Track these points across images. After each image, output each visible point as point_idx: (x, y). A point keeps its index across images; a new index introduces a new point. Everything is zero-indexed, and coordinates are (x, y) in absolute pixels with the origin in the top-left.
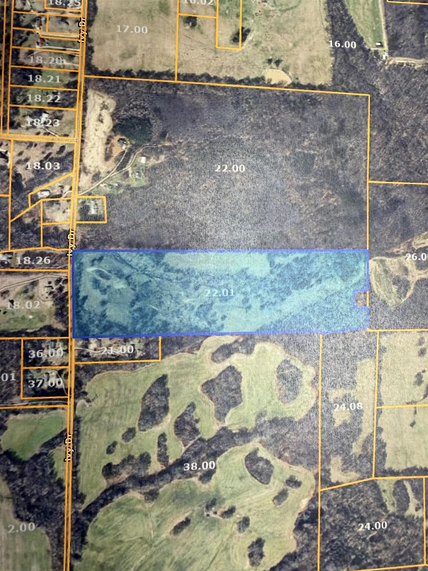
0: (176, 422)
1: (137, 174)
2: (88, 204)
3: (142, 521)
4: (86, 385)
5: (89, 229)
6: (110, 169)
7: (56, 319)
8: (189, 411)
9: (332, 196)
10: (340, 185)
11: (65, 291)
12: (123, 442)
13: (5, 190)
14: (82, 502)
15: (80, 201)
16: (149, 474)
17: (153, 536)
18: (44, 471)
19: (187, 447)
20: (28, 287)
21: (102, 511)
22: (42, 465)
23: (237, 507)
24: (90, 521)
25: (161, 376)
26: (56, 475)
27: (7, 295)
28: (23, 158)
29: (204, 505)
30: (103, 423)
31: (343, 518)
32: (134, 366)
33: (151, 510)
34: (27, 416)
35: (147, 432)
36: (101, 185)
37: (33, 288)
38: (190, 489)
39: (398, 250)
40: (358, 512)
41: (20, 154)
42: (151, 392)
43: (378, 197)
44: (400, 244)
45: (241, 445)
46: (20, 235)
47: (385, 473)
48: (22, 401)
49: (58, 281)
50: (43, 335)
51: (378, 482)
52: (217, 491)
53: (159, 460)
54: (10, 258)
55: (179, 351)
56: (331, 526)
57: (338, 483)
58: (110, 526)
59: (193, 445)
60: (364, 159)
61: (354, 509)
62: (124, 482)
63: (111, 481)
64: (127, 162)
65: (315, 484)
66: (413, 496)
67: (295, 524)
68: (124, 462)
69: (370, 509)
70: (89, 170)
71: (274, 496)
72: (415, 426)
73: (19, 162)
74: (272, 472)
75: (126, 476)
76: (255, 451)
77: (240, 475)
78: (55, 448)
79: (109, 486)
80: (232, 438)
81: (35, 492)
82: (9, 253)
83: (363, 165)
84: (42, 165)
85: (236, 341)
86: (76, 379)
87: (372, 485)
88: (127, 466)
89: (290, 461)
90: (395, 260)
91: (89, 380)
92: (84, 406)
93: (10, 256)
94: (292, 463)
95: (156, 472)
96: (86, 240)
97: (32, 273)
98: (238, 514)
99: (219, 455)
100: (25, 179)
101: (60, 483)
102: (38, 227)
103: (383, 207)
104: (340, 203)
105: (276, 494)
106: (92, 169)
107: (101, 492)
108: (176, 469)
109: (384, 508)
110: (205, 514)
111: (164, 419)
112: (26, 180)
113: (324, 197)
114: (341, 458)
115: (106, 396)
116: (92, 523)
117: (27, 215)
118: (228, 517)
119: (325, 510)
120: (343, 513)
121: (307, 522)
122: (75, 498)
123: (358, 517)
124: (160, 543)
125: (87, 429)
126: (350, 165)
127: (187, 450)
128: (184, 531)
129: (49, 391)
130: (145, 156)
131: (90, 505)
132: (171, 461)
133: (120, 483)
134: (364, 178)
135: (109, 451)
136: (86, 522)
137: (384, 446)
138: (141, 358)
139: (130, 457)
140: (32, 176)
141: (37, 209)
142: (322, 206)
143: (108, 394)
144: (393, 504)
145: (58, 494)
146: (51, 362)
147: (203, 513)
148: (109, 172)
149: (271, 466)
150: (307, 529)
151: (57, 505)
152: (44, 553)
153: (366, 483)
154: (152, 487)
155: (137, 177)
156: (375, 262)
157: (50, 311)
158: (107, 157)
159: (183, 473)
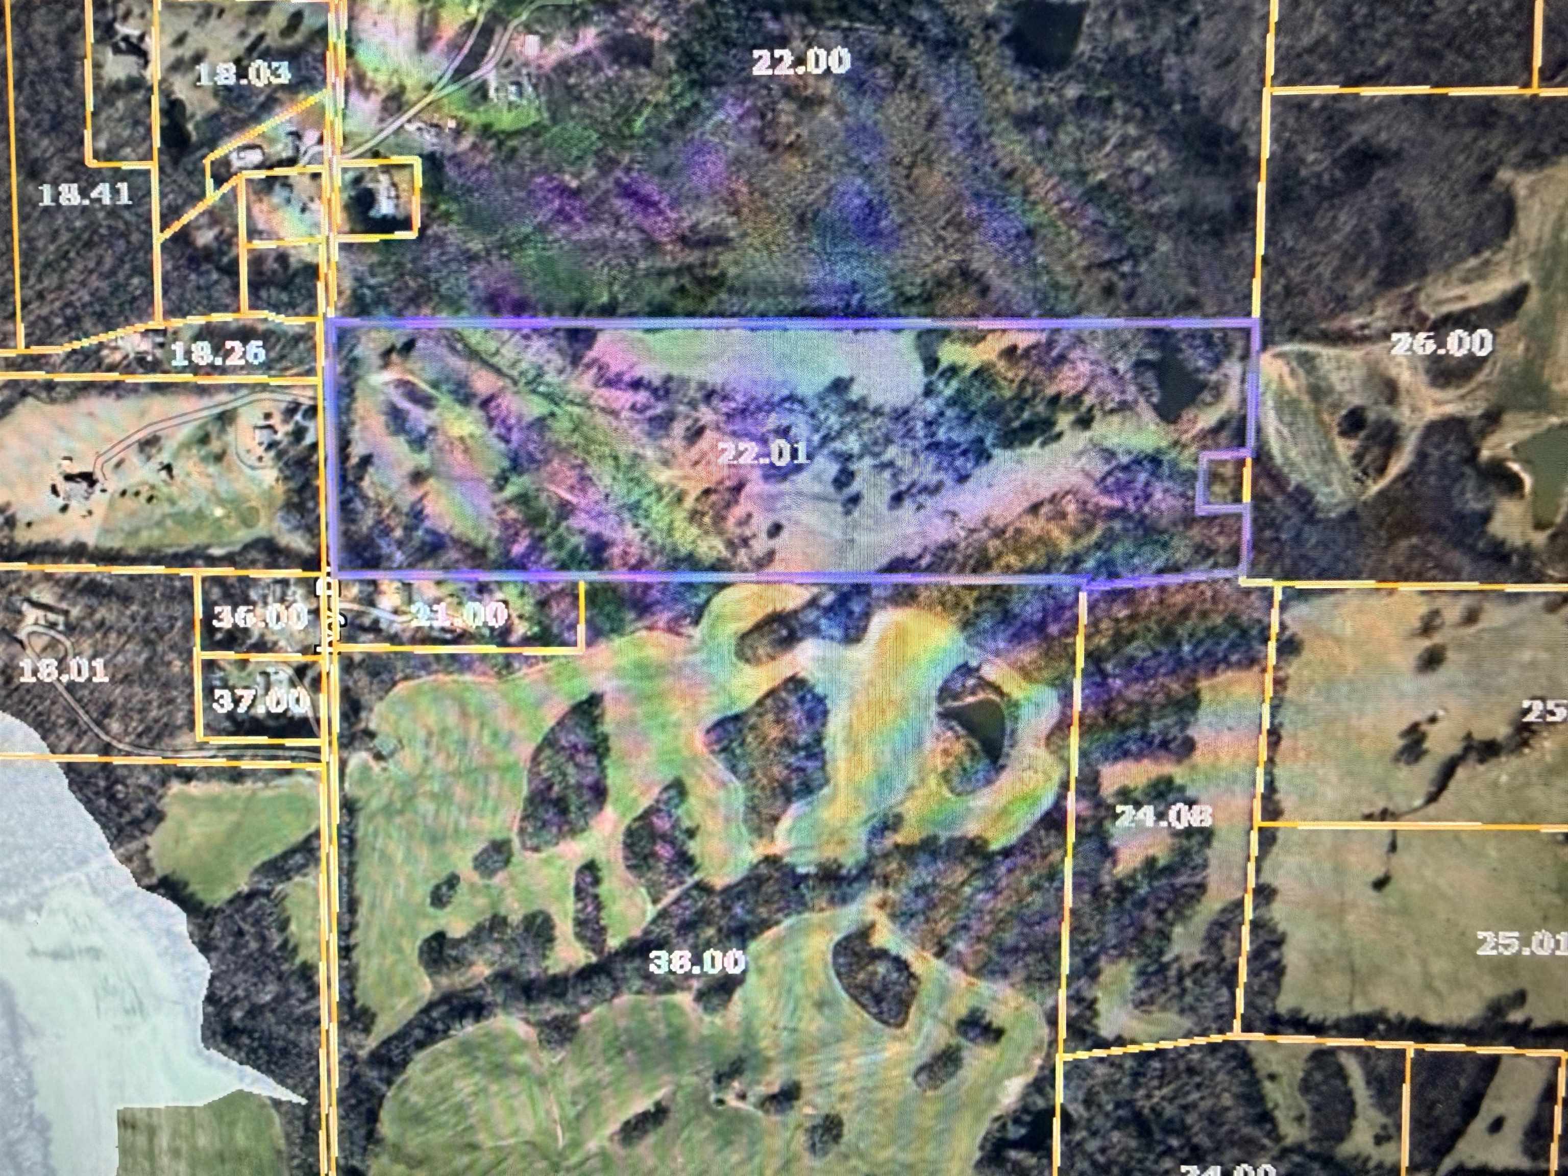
0: (630, 833)
1: (513, 89)
2: (370, 185)
3: (531, 1098)
4: (371, 710)
5: (375, 258)
6: (433, 77)
7: (287, 521)
8: (667, 803)
9: (1137, 143)
10: (1169, 106)
11: (308, 440)
12: (476, 877)
13: (142, 150)
14: (367, 1030)
15: (350, 176)
16: (551, 972)
17: (561, 1143)
18: (263, 939)
19: (660, 906)
20: (209, 428)
21: (421, 1059)
22: (257, 922)
23: (805, 1085)
24: (389, 1082)
25: (584, 697)
26: (295, 950)
27: (154, 451)
28: (186, 51)
29: (710, 1074)
30: (420, 820)
31: (1133, 1144)
32: (507, 664)
33: (555, 1071)
34: (216, 788)
35: (543, 855)
36: (408, 127)
37: (223, 430)
38: (669, 1025)
39: (1369, 319)
40: (1182, 1130)
41: (180, 40)
42: (557, 740)
43: (1304, 142)
44: (1371, 299)
45: (822, 910)
46: (185, 278)
47: (1275, 1024)
48: (201, 747)
49: (291, 411)
50: (253, 564)
51: (1252, 1050)
52: (749, 1033)
53: (579, 937)
54: (161, 345)
55: (639, 625)
56: (1094, 1163)
57: (1120, 1041)
58: (445, 1100)
59: (677, 901)
60: (1258, 14)
61: (1171, 1121)
62: (480, 986)
63: (444, 981)
64: (484, 54)
65: (1046, 1039)
66: (1369, 1101)
67: (982, 1148)
68: (478, 935)
69: (1222, 1124)
70: (373, 82)
71: (919, 1063)
72: (1389, 889)
73: (177, 66)
74: (914, 993)
75: (487, 972)
76: (865, 932)
77: (816, 996)
78: (289, 879)
79: (437, 997)
80: (796, 887)
81: (240, 992)
82: (156, 332)
83: (1255, 35)
84: (242, 73)
85: (813, 603)
86: (346, 693)
87: (1233, 1057)
88: (489, 946)
89: (971, 966)
90: (1355, 354)
91: (381, 699)
92: (365, 769)
93: (160, 339)
94: (978, 973)
95: (570, 967)
96: (366, 291)
97: (219, 388)
98: (808, 1103)
99: (754, 936)
100: (193, 116)
101: (307, 973)
102: (232, 254)
103: (1319, 176)
104: (1163, 166)
105: (925, 1057)
106: (381, 79)
107: (416, 1008)
108: (629, 966)
109: (1268, 1126)
110: (713, 1097)
111: (592, 823)
112: (198, 117)
113: (1108, 148)
114: (1132, 969)
115: (427, 744)
116: (394, 1088)
117: (204, 220)
118: (781, 1111)
119: (1075, 1116)
120: (1132, 1129)
121: (1018, 1144)
122: (347, 1018)
123: (1182, 1148)
124: (582, 1163)
125: (376, 835)
126: (1207, 35)
127: (663, 915)
128: (651, 1139)
129: (271, 723)
130: (536, 33)
131: (386, 1043)
132: (614, 942)
133: (470, 990)
134: (1253, 78)
135: (438, 899)
136: (377, 1083)
137: (1279, 942)
138: (527, 641)
139: (498, 922)
140: (214, 105)
141: (229, 201)
142: (1102, 176)
143: (435, 739)
144: (1300, 1119)
145: (303, 1002)
146: (275, 643)
147: (706, 1096)
148: (429, 87)
149: (912, 975)
150: (1016, 1164)
151: (299, 1033)
152: (267, 1155)
153: (1213, 1048)
154: (559, 1010)
155: (512, 98)
156: (1280, 362)
157: (269, 495)
158: (424, 43)
159: (649, 977)
